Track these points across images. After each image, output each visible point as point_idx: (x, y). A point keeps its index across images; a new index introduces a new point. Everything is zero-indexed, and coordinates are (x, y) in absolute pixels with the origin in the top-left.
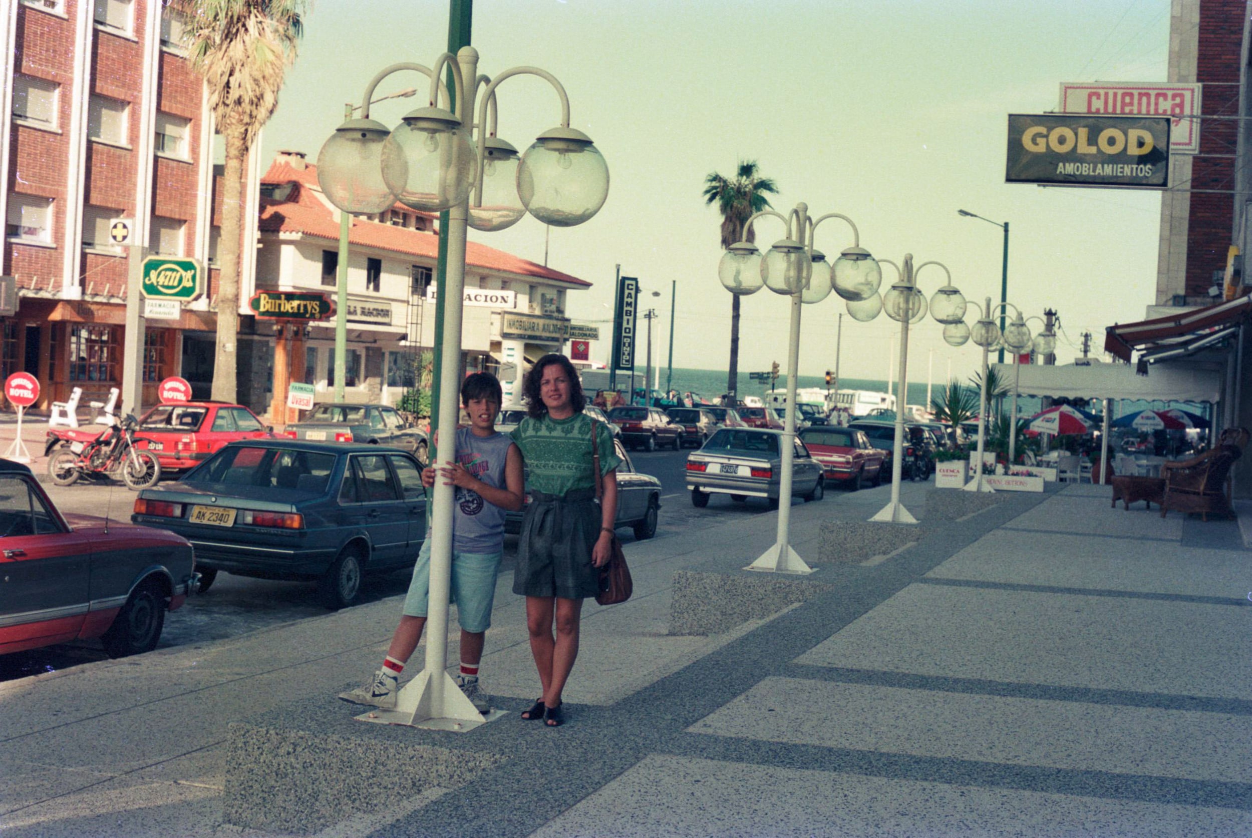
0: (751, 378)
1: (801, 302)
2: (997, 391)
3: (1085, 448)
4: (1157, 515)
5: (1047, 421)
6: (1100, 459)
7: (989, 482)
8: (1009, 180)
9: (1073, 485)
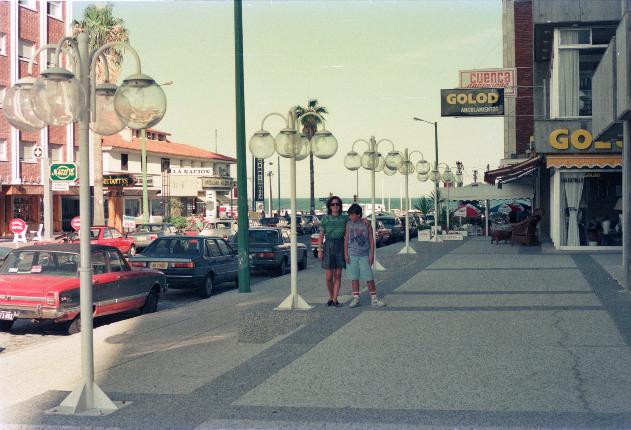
0: (320, 201)
1: (375, 172)
2: (440, 200)
3: (478, 223)
4: (510, 246)
5: (462, 211)
6: (485, 226)
7: (440, 237)
8: (443, 116)
9: (474, 237)
